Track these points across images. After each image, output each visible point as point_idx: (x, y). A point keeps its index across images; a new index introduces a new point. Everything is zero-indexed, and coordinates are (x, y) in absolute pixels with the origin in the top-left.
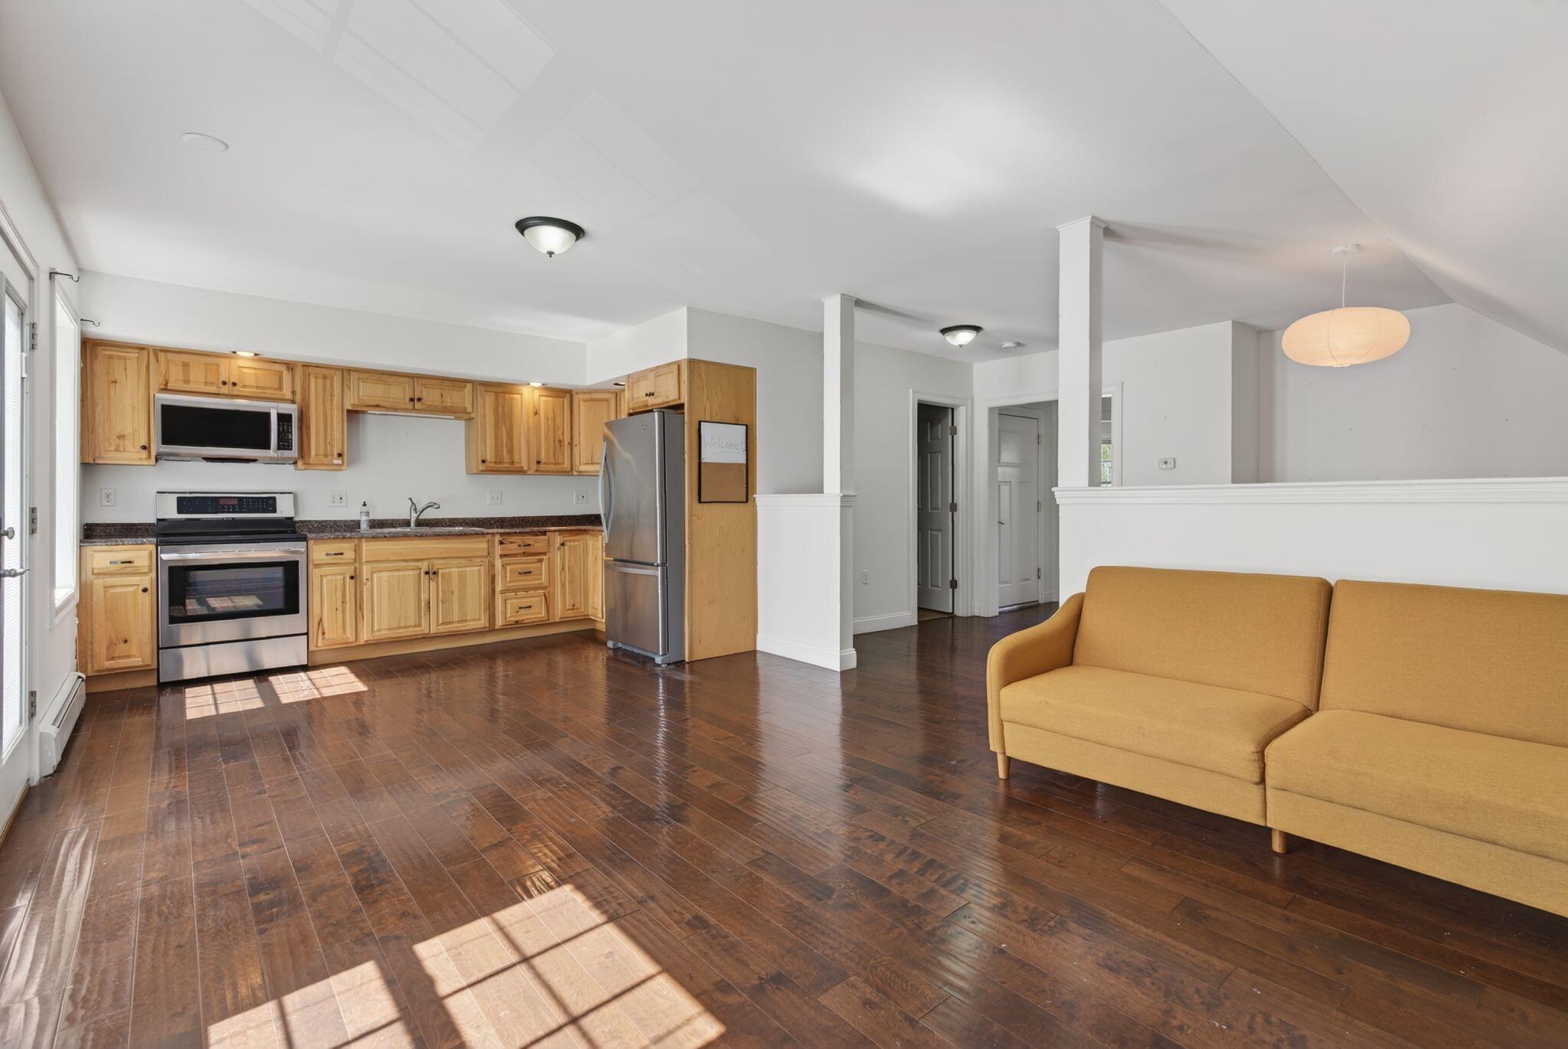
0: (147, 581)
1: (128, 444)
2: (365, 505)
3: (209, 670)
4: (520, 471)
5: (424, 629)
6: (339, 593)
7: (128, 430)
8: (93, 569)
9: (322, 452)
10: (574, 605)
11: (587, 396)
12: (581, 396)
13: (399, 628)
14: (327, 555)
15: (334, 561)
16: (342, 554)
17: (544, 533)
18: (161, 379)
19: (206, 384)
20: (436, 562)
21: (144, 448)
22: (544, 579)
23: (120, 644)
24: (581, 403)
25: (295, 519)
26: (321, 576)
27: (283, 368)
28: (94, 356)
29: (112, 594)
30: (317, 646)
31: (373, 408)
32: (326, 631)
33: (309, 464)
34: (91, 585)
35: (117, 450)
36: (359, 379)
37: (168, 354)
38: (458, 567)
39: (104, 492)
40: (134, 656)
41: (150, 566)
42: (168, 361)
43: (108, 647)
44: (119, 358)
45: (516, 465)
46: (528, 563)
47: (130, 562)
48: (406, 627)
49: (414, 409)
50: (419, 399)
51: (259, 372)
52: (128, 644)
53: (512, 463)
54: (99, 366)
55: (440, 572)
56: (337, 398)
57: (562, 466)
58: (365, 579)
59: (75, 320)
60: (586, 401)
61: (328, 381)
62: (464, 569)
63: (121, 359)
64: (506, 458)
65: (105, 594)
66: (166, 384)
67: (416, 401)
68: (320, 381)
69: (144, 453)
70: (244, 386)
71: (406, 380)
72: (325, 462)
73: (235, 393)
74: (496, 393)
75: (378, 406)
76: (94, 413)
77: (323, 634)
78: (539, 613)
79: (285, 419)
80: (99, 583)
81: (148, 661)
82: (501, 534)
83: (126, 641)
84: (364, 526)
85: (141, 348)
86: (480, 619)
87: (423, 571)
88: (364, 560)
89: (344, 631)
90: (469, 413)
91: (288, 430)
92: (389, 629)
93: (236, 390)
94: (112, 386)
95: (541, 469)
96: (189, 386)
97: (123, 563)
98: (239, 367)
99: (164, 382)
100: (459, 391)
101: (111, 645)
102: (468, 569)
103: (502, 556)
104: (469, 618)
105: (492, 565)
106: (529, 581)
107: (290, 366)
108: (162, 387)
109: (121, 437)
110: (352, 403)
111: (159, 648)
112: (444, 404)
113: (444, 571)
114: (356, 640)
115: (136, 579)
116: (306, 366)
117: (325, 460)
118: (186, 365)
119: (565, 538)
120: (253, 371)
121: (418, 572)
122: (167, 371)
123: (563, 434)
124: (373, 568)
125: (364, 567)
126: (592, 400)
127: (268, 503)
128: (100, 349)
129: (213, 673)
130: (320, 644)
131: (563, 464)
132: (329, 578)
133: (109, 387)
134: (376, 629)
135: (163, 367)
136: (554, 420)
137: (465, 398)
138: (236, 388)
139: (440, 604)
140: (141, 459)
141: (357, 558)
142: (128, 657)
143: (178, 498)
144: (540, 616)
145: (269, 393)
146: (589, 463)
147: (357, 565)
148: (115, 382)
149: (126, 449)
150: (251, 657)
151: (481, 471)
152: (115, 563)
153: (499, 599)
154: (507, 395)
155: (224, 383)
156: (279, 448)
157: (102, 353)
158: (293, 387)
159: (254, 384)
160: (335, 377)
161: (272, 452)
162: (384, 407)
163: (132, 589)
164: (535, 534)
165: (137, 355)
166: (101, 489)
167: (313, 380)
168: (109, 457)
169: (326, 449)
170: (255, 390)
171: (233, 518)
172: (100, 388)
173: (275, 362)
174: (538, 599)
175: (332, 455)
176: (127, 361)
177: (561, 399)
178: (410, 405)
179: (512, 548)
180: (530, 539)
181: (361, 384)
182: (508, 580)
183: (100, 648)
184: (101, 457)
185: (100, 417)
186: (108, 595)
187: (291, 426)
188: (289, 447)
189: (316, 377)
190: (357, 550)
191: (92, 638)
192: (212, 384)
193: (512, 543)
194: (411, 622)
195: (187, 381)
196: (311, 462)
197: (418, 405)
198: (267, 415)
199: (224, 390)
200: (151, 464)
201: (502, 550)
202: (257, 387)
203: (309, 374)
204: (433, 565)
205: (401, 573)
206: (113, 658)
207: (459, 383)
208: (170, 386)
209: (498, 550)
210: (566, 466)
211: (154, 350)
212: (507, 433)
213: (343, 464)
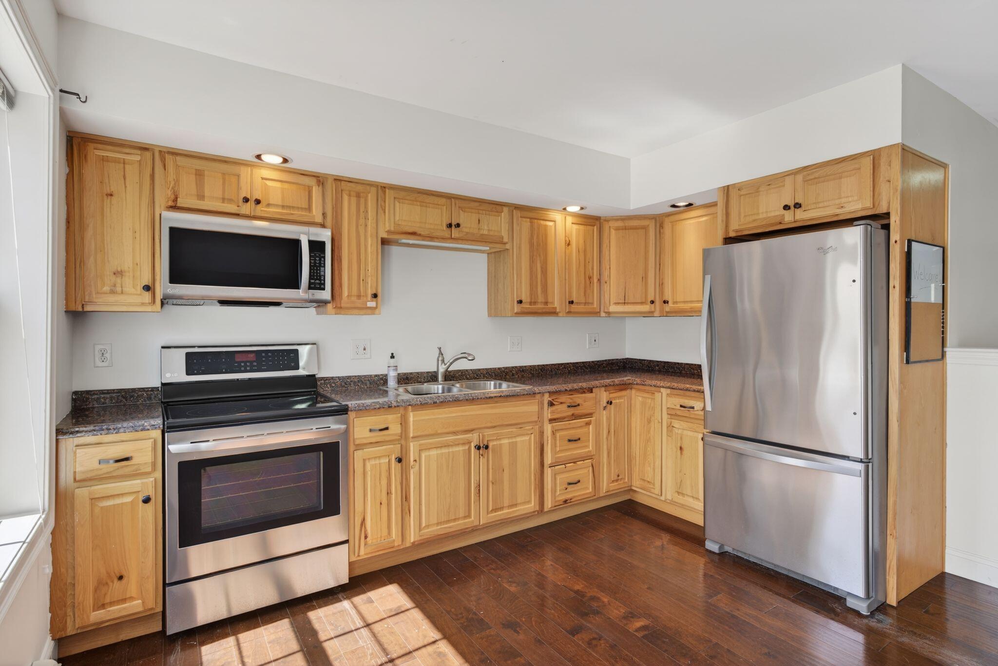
0: (149, 484)
1: (128, 282)
2: (392, 357)
3: (229, 609)
4: (553, 313)
5: (472, 521)
6: (384, 482)
7: (127, 264)
8: (75, 472)
9: (355, 291)
10: (618, 476)
11: (620, 224)
12: (612, 224)
13: (448, 521)
14: (371, 430)
15: (379, 439)
16: (387, 429)
17: (591, 390)
18: (169, 193)
19: (223, 200)
20: (488, 432)
21: (147, 288)
22: (591, 447)
23: (113, 582)
24: (612, 230)
25: (317, 376)
26: (364, 460)
27: (312, 182)
28: (84, 157)
29: (102, 508)
30: (359, 556)
31: (409, 236)
32: (369, 535)
33: (341, 308)
34: (73, 494)
35: (113, 292)
36: (395, 198)
37: (178, 158)
38: (509, 438)
39: (98, 348)
40: (132, 598)
41: (154, 464)
42: (177, 166)
43: (96, 590)
44: (116, 161)
45: (550, 306)
46: (575, 428)
47: (127, 459)
48: (455, 520)
49: (452, 239)
50: (458, 225)
51: (286, 186)
52: (124, 580)
53: (546, 303)
54: (90, 171)
55: (491, 445)
56: (371, 223)
57: (590, 306)
58: (412, 459)
59: (53, 90)
60: (617, 229)
61: (362, 200)
62: (514, 440)
63: (119, 163)
64: (541, 299)
65: (92, 511)
66: (175, 200)
67: (453, 227)
68: (354, 200)
69: (147, 296)
70: (268, 205)
71: (443, 200)
72: (359, 305)
73: (259, 214)
74: (531, 218)
75: (414, 234)
76: (82, 239)
77: (366, 537)
78: (586, 489)
79: (317, 247)
80: (82, 494)
81: (151, 604)
82: (551, 393)
83: (121, 578)
84: (392, 383)
85: (144, 148)
86: (529, 502)
87: (473, 445)
88: (411, 435)
89: (389, 533)
90: (505, 244)
91: (320, 263)
92: (438, 524)
93: (260, 210)
94: (107, 201)
95: (572, 310)
96: (202, 202)
97: (117, 461)
98: (263, 179)
99: (173, 197)
100: (495, 216)
101: (101, 585)
102: (519, 439)
103: (551, 421)
104: (519, 501)
105: (542, 433)
106: (577, 451)
107: (320, 179)
108: (170, 203)
109: (119, 273)
110: (388, 229)
111: (165, 585)
112: (482, 232)
113: (495, 443)
114: (402, 544)
115: (135, 484)
116: (338, 180)
117: (359, 303)
118: (199, 174)
119: (612, 395)
120: (278, 185)
121: (467, 447)
122: (177, 181)
123: (593, 269)
124: (420, 445)
125: (412, 444)
126: (625, 228)
127: (289, 358)
128: (91, 146)
129: (237, 611)
130: (362, 552)
131: (592, 304)
132: (373, 462)
133: (103, 201)
134: (424, 525)
135: (172, 176)
136: (585, 251)
137: (499, 225)
138: (259, 206)
139: (491, 485)
140: (143, 304)
141: (403, 433)
142: (124, 601)
143: (188, 354)
144: (588, 491)
145: (298, 215)
146: (618, 303)
147: (403, 442)
148: (111, 195)
149: (124, 289)
150: (281, 584)
151: (516, 313)
152: (106, 461)
153: (548, 472)
154: (542, 222)
155: (246, 200)
156: (311, 286)
157: (95, 152)
158: (324, 208)
159: (280, 203)
160: (369, 195)
161: (302, 293)
162: (420, 235)
163: (128, 499)
164: (582, 391)
165: (138, 158)
166: (94, 345)
167: (346, 198)
168: (101, 302)
169: (359, 289)
170: (280, 210)
171: (250, 379)
172: (91, 202)
173: (304, 174)
174: (585, 471)
175: (366, 296)
176: (127, 166)
177: (591, 227)
178: (446, 233)
179: (562, 410)
180: (578, 398)
181: (397, 204)
182: (558, 449)
183: (85, 594)
184: (91, 302)
185: (90, 243)
186: (97, 510)
187: (324, 257)
188: (322, 287)
189: (350, 195)
190: (404, 423)
191: (74, 577)
192: (230, 201)
193: (561, 403)
194: (462, 514)
195: (201, 197)
196: (343, 305)
197: (455, 233)
198: (296, 243)
199: (246, 209)
200: (156, 310)
201: (552, 412)
202: (283, 207)
203: (342, 190)
204: (483, 436)
205: (451, 450)
206: (103, 606)
207: (495, 206)
208: (181, 203)
209: (548, 414)
210: (595, 306)
211: (160, 152)
212: (542, 268)
213: (376, 308)
